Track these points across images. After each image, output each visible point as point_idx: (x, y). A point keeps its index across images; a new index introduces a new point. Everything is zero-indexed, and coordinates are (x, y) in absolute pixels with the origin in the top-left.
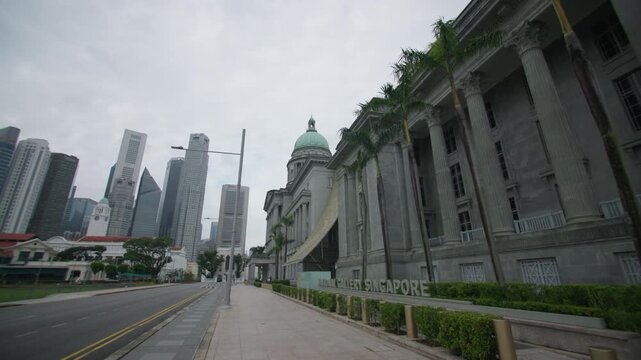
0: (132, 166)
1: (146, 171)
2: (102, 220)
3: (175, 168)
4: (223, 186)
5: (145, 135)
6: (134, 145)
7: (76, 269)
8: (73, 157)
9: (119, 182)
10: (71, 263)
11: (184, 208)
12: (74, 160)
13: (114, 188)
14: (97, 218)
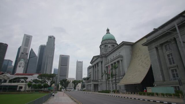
0: (27, 48)
1: (32, 49)
2: (21, 67)
3: (42, 48)
4: (60, 55)
5: (32, 36)
6: (27, 39)
7: (21, 86)
8: (6, 44)
9: (23, 53)
10: (19, 83)
11: (46, 63)
12: (6, 45)
13: (21, 56)
14: (20, 67)
